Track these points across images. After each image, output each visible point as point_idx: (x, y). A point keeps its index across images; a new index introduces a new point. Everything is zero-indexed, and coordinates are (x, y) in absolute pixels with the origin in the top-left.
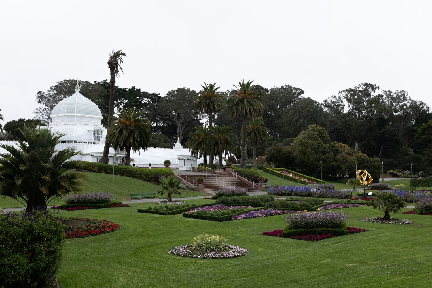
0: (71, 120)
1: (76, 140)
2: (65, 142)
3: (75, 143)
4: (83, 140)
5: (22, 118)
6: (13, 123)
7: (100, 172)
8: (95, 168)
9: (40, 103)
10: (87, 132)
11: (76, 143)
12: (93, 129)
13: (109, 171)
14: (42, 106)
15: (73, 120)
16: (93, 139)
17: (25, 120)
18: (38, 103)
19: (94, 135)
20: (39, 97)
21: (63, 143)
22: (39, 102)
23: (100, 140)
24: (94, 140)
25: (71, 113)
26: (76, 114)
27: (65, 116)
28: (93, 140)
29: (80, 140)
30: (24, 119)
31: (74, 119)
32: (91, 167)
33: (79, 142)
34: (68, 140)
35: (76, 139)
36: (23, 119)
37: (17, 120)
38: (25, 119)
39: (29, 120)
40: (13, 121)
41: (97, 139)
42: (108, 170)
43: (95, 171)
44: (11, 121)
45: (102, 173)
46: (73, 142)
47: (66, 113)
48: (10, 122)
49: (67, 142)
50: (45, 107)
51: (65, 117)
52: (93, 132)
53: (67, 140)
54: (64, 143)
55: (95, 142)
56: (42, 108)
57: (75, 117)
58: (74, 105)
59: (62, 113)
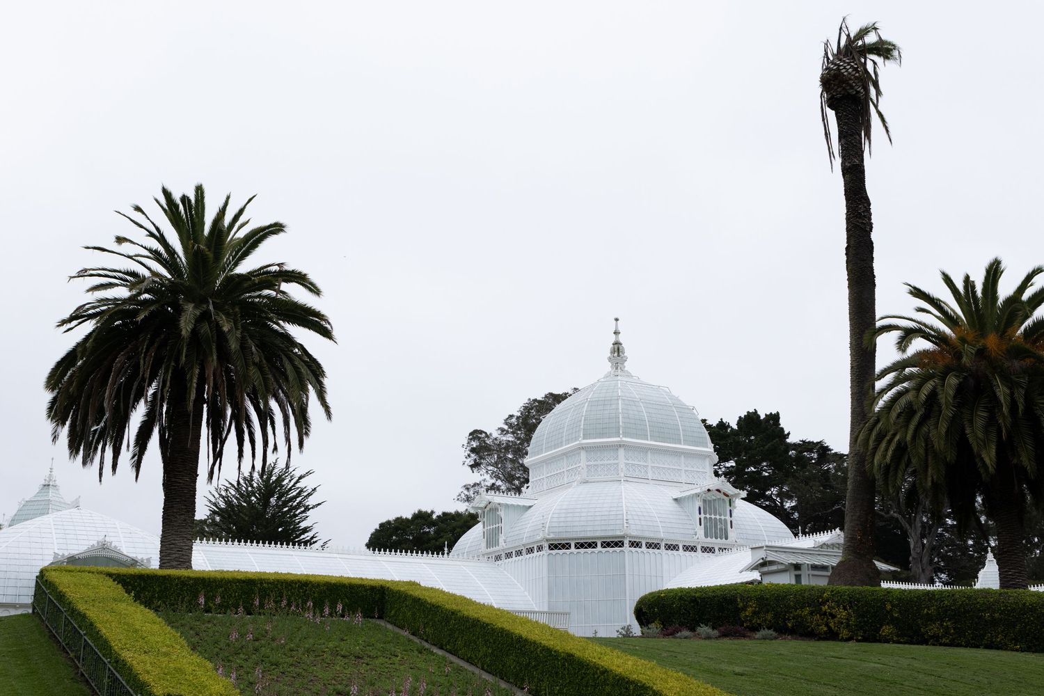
0: (606, 462)
1: (634, 534)
2: (592, 545)
3: (633, 549)
4: (662, 536)
5: (424, 510)
6: (397, 524)
7: (871, 637)
8: (833, 616)
9: (475, 470)
10: (674, 504)
11: (637, 549)
12: (698, 491)
13: (934, 628)
14: (483, 478)
15: (612, 462)
16: (700, 531)
17: (434, 517)
18: (469, 469)
19: (702, 516)
20: (473, 450)
21: (582, 550)
22: (472, 466)
23: (726, 538)
24: (706, 536)
25: (601, 435)
26: (624, 439)
27: (583, 448)
28: (699, 536)
29: (651, 535)
30: (429, 511)
31: (617, 458)
32: (807, 611)
33: (649, 546)
34: (603, 534)
35: (634, 532)
36: (426, 512)
37: (408, 515)
38: (433, 512)
39: (444, 514)
40: (399, 520)
41: (716, 533)
42: (929, 619)
43: (832, 636)
44: (391, 519)
45: (887, 641)
46: (626, 542)
47: (584, 439)
48: (389, 522)
49: (599, 545)
50: (490, 481)
51: (583, 454)
52: (698, 503)
53: (598, 534)
54: (590, 550)
55: (710, 546)
56: (483, 484)
57: (621, 452)
58: (614, 407)
59: (568, 441)
